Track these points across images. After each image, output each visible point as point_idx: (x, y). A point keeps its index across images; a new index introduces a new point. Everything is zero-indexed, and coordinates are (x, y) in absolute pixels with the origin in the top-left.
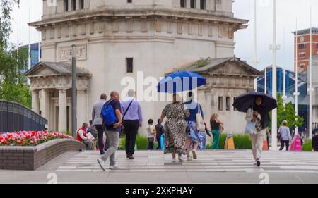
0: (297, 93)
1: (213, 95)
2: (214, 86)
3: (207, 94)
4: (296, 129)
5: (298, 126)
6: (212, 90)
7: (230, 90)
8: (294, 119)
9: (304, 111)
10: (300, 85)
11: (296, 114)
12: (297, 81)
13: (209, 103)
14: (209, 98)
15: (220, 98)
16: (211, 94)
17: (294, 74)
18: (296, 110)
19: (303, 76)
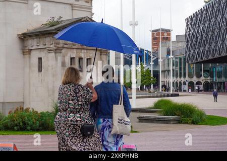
0: (152, 63)
1: (64, 56)
2: (65, 46)
3: (58, 54)
4: (152, 85)
5: (153, 84)
6: (64, 51)
7: (83, 51)
8: (150, 79)
9: (156, 74)
10: (154, 59)
11: (152, 76)
12: (152, 57)
13: (60, 64)
14: (60, 59)
15: (72, 59)
16: (62, 54)
17: (150, 52)
18: (152, 74)
19: (156, 53)
